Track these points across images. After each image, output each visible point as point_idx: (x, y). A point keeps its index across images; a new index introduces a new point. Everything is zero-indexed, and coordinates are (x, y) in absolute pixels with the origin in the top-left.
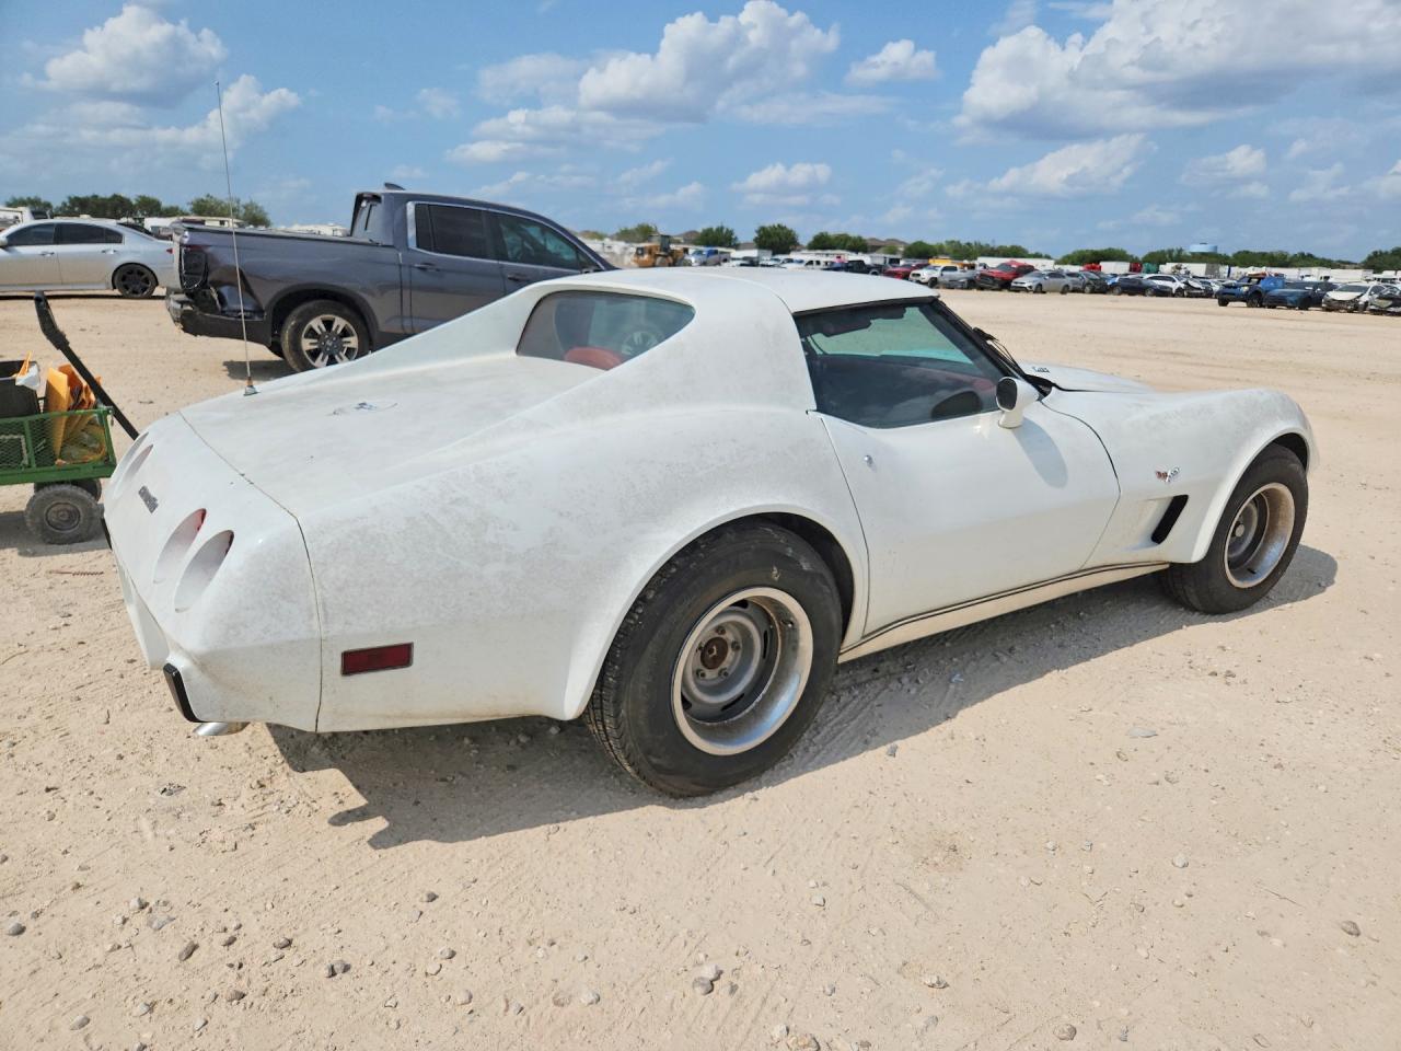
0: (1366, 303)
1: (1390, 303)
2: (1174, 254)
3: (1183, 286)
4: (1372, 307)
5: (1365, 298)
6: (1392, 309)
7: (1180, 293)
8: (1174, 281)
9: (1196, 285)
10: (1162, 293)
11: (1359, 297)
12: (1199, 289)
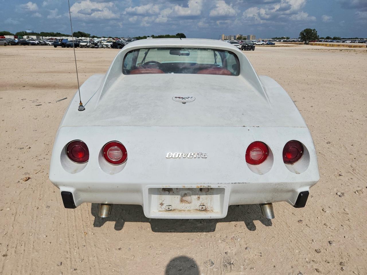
0: (89, 45)
1: (94, 45)
2: (24, 33)
3: (38, 42)
4: (91, 46)
5: (88, 44)
6: (95, 47)
7: (38, 44)
8: (35, 41)
9: (42, 42)
10: (33, 44)
11: (87, 44)
12: (43, 43)
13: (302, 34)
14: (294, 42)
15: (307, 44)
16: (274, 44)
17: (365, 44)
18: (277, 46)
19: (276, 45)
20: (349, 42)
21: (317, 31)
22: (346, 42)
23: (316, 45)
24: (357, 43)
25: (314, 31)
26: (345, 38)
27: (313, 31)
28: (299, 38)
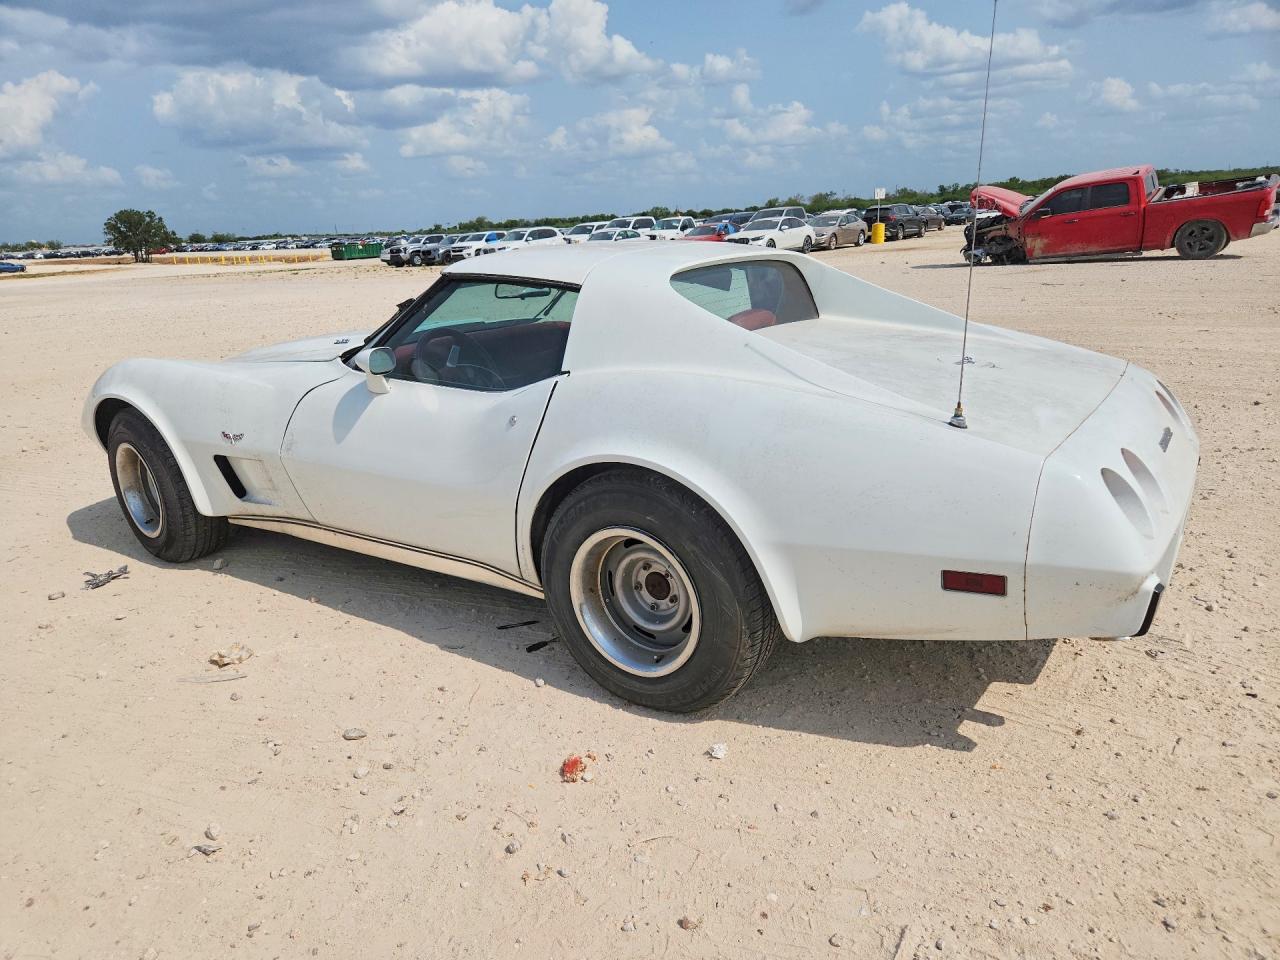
13: (111, 227)
14: (90, 258)
15: (146, 261)
16: (23, 269)
17: (315, 250)
18: (34, 276)
19: (31, 269)
20: (271, 247)
21: (160, 219)
22: (263, 249)
23: (170, 262)
24: (292, 248)
25: (150, 216)
26: (245, 236)
27: (148, 219)
28: (109, 242)
